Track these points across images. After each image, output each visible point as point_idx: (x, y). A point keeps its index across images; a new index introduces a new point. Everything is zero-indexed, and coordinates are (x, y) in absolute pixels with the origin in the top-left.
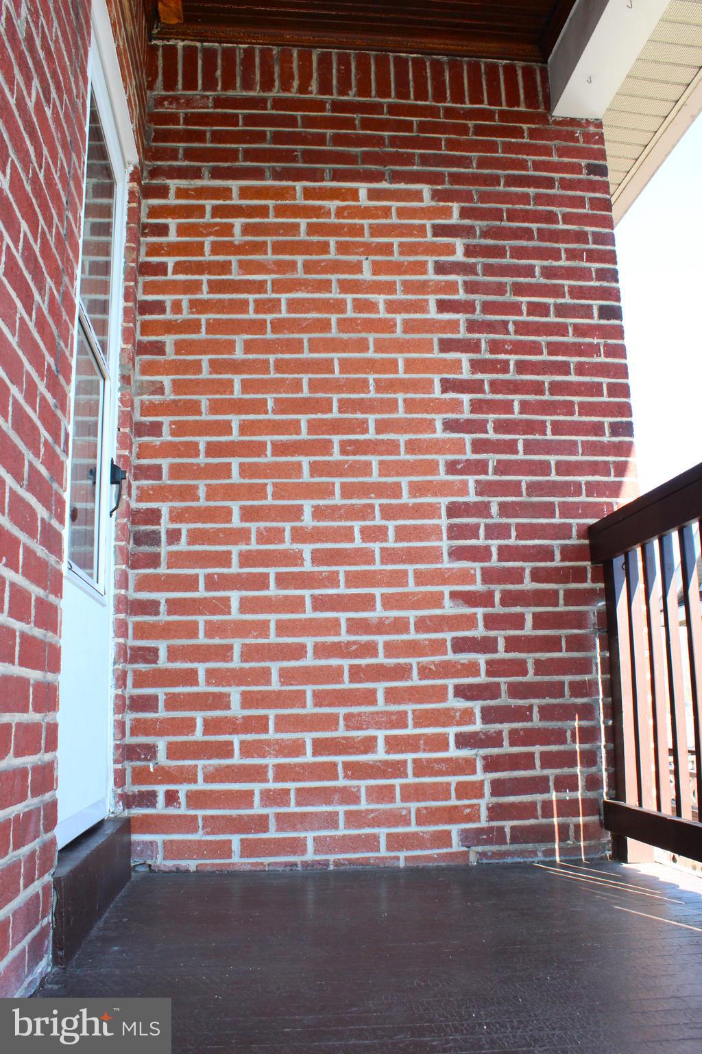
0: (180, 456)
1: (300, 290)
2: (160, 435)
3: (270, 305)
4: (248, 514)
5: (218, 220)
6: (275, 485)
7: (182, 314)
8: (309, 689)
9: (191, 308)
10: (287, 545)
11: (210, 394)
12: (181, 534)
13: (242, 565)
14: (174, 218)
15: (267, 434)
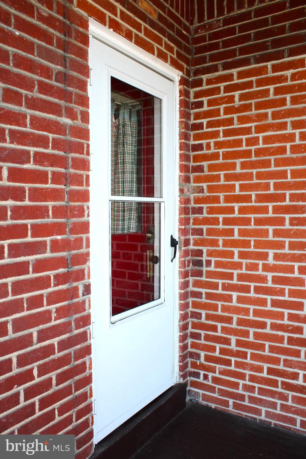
0: (211, 225)
1: (270, 130)
2: (202, 214)
3: (253, 141)
4: (242, 255)
5: (227, 94)
6: (255, 241)
7: (211, 150)
8: (267, 344)
9: (215, 146)
10: (260, 272)
11: (224, 192)
12: (211, 263)
13: (238, 280)
14: (206, 97)
15: (252, 214)
